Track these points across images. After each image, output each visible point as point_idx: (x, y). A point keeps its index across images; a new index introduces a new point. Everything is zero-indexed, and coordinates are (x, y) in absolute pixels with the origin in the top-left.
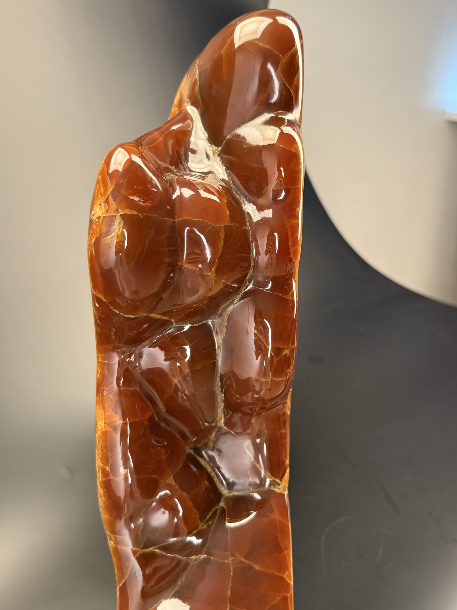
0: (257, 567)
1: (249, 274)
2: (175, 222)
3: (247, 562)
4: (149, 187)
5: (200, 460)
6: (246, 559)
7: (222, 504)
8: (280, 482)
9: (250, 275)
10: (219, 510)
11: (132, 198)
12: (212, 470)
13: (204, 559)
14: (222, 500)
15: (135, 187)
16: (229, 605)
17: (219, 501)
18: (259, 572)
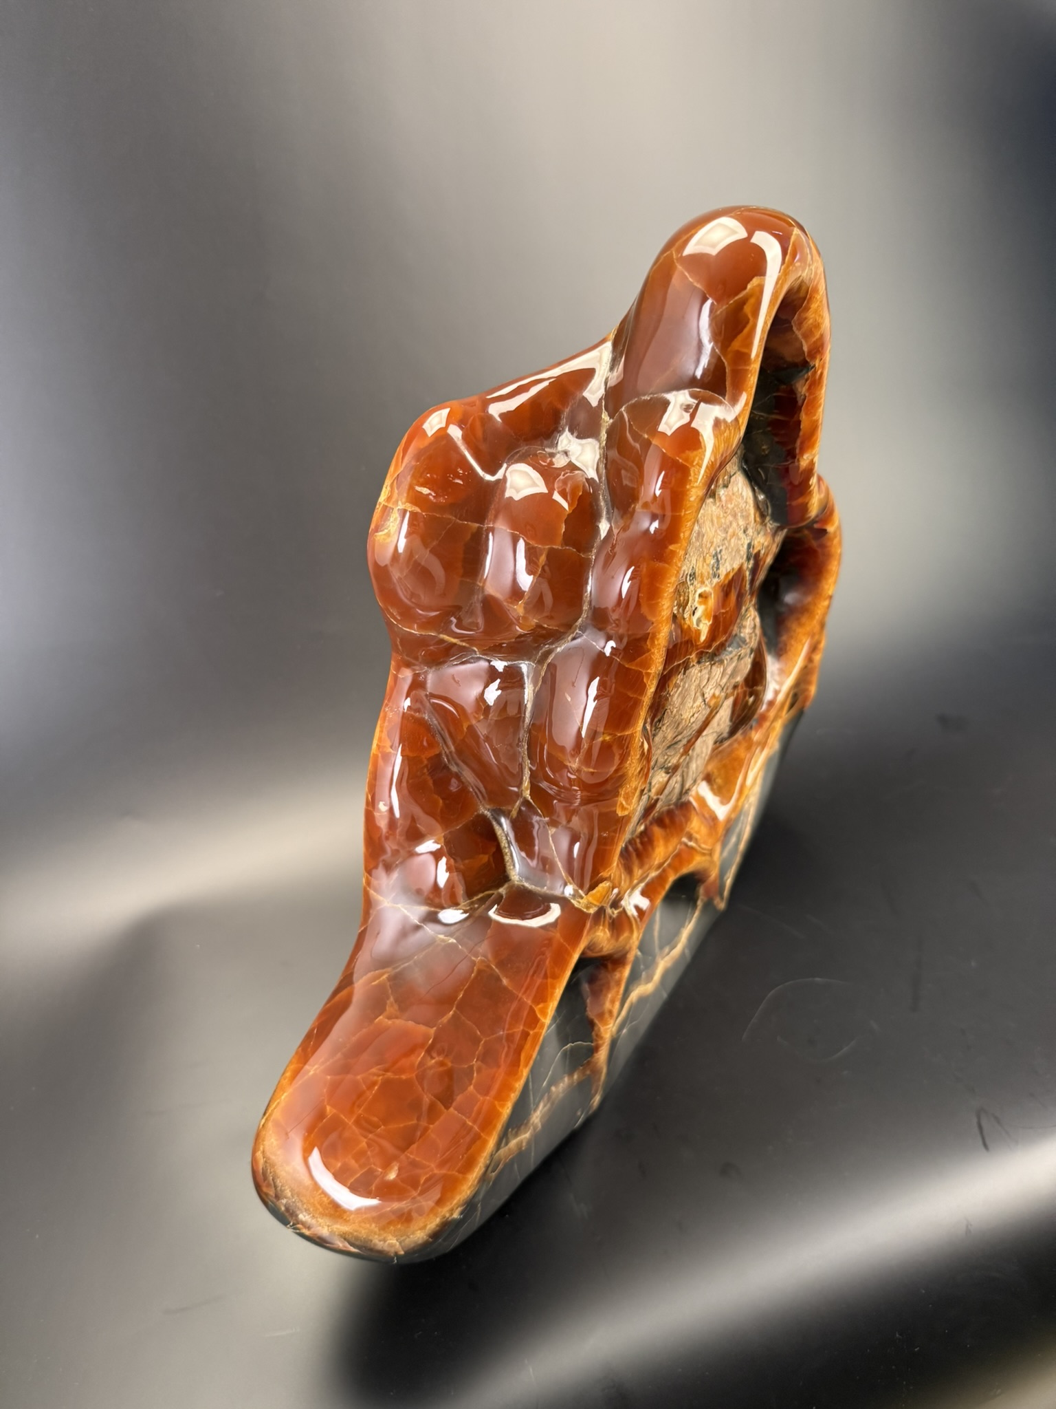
0: (505, 981)
1: (580, 620)
2: (482, 528)
3: (497, 970)
4: (450, 476)
5: (497, 827)
6: (497, 967)
7: (502, 890)
8: (583, 895)
9: (582, 621)
10: (493, 896)
11: (419, 489)
12: (507, 845)
13: (452, 943)
14: (506, 886)
15: (428, 475)
16: (454, 1009)
17: (500, 885)
18: (505, 989)
